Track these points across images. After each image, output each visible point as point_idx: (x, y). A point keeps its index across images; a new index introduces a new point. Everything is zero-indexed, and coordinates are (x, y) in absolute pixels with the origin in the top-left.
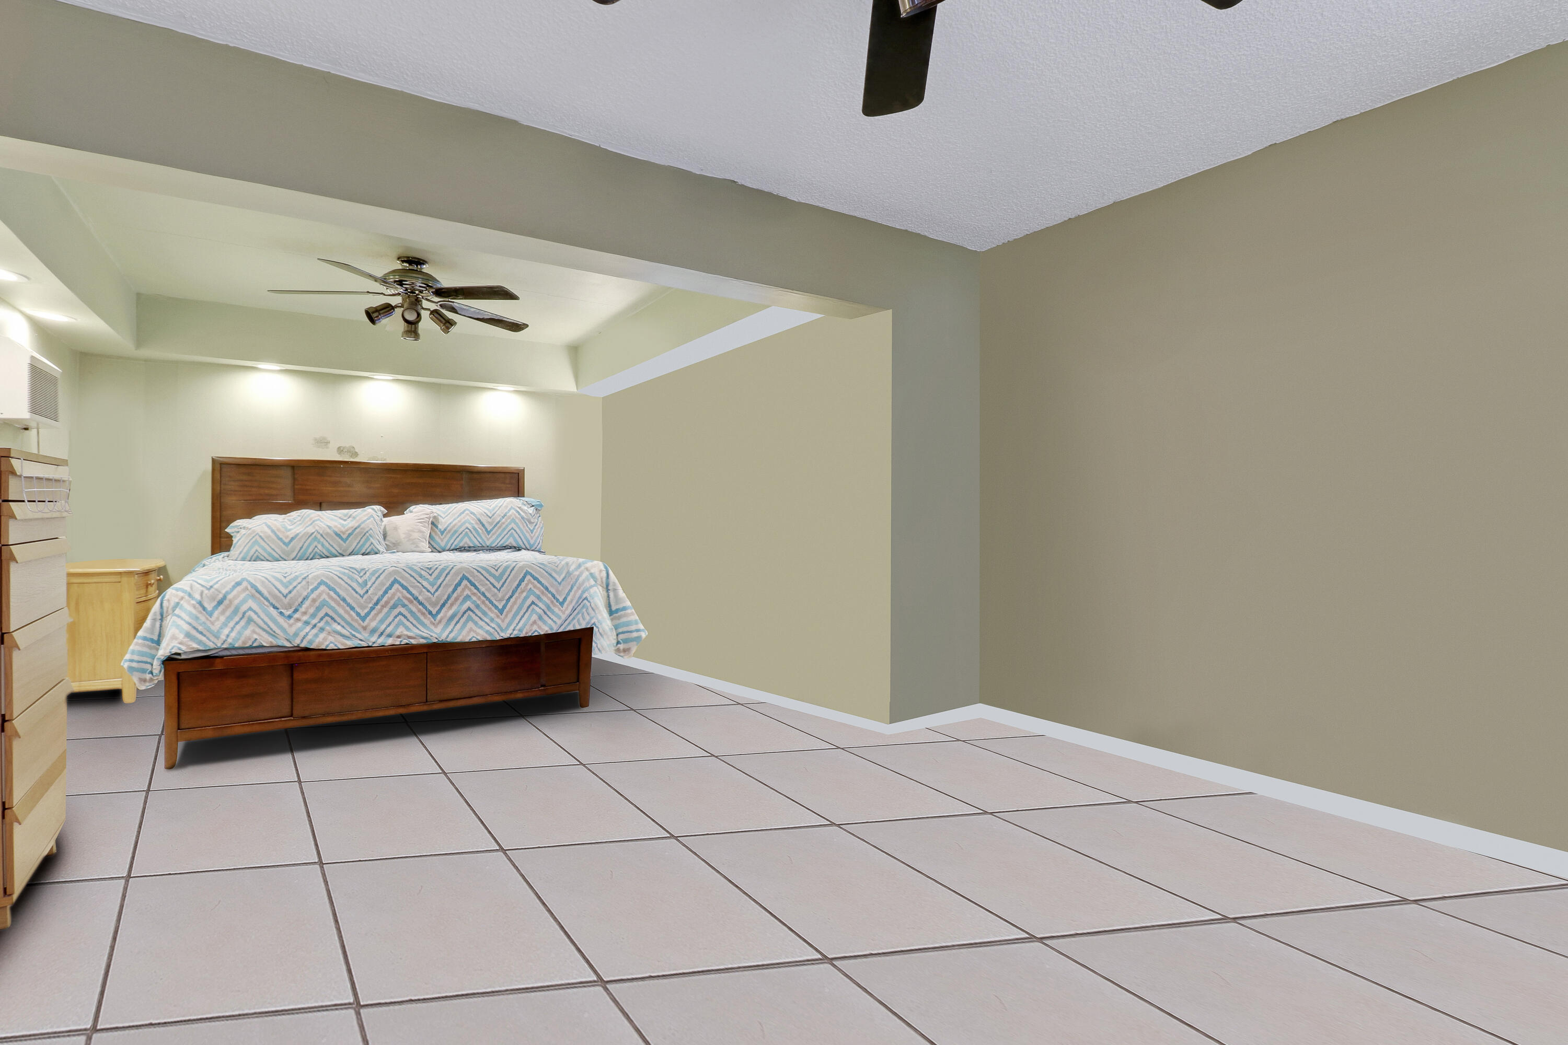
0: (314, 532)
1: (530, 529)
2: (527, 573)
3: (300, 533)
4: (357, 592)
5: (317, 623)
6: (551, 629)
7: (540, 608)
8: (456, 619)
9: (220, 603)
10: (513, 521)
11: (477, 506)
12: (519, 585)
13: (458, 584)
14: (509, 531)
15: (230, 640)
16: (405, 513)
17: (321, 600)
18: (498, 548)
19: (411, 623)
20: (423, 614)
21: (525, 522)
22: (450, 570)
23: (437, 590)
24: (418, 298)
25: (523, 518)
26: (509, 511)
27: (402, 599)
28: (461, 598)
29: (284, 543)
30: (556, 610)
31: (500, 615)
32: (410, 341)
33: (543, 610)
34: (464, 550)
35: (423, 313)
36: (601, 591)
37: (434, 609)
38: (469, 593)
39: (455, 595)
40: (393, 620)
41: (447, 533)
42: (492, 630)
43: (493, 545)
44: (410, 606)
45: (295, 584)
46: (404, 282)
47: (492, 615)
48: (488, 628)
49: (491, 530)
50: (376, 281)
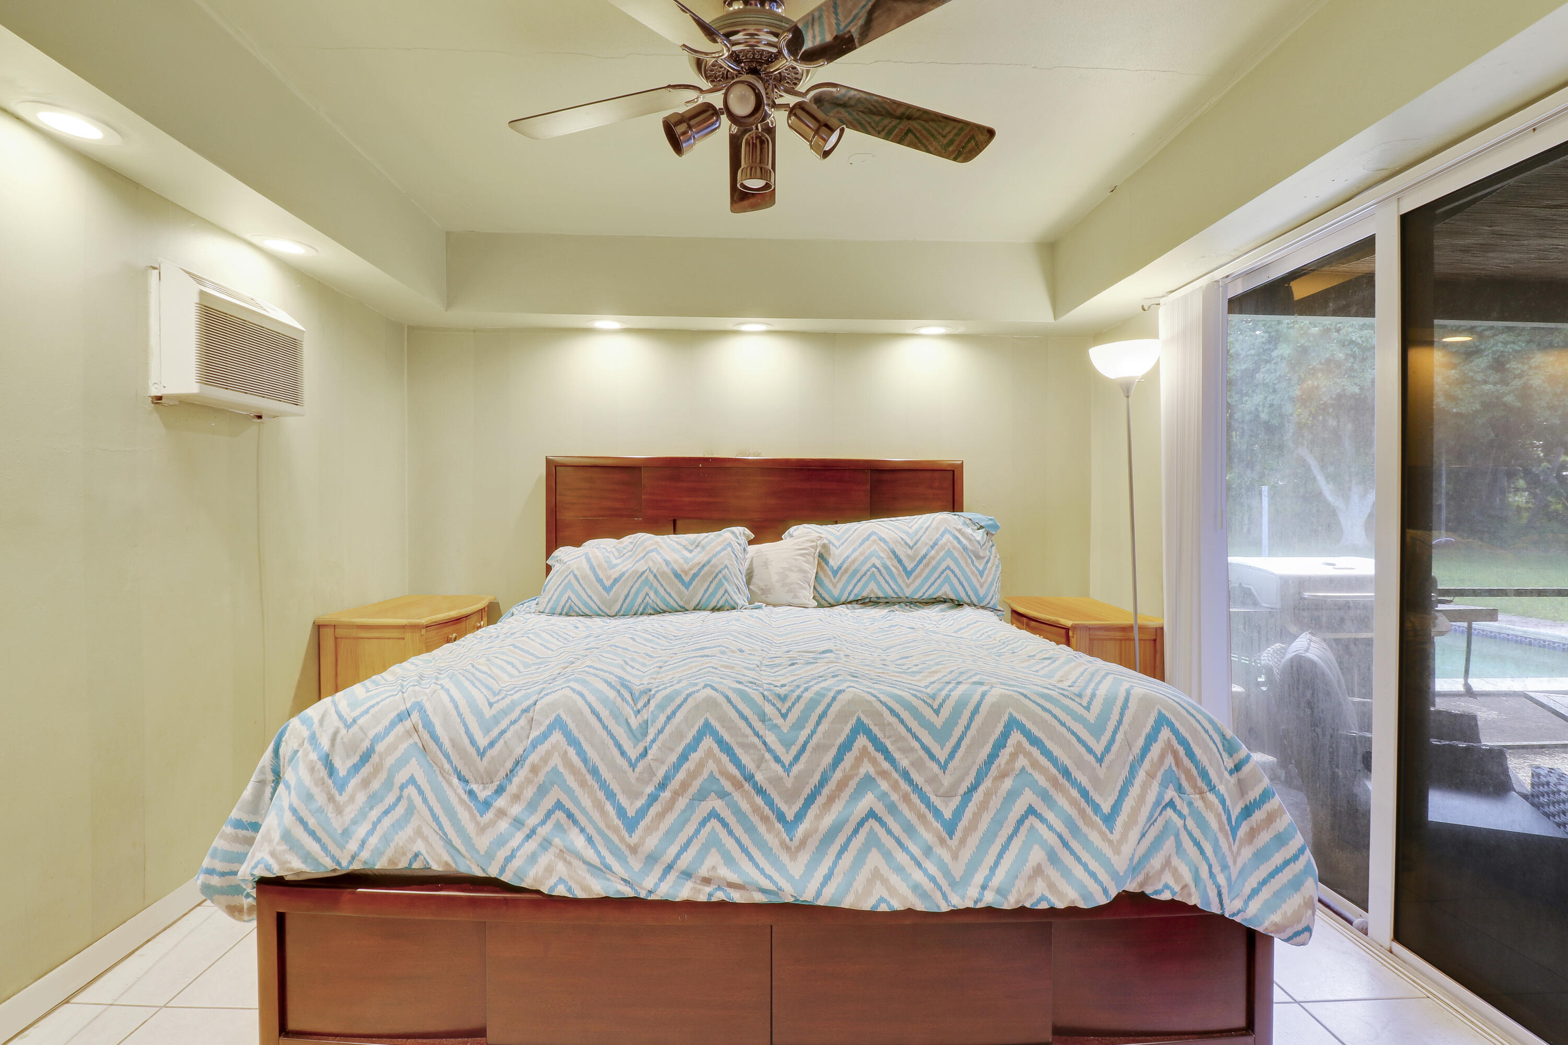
0: (646, 571)
1: (977, 569)
2: (1012, 724)
3: (627, 571)
4: (623, 753)
5: (538, 825)
6: (1086, 896)
7: (1051, 828)
8: (841, 839)
9: (366, 757)
10: (949, 553)
11: (889, 527)
12: (992, 757)
13: (846, 747)
14: (942, 573)
15: (365, 855)
16: (783, 537)
17: (548, 768)
18: (923, 601)
19: (738, 841)
20: (765, 819)
21: (970, 557)
22: (829, 706)
23: (797, 758)
25: (965, 549)
26: (942, 535)
27: (718, 776)
28: (853, 784)
29: (605, 588)
30: (1094, 837)
31: (947, 837)
33: (1060, 837)
34: (870, 602)
37: (790, 808)
38: (872, 771)
39: (838, 774)
40: (697, 831)
41: (843, 575)
42: (928, 886)
43: (917, 596)
44: (737, 796)
45: (504, 724)
47: (928, 837)
48: (918, 876)
49: (913, 570)
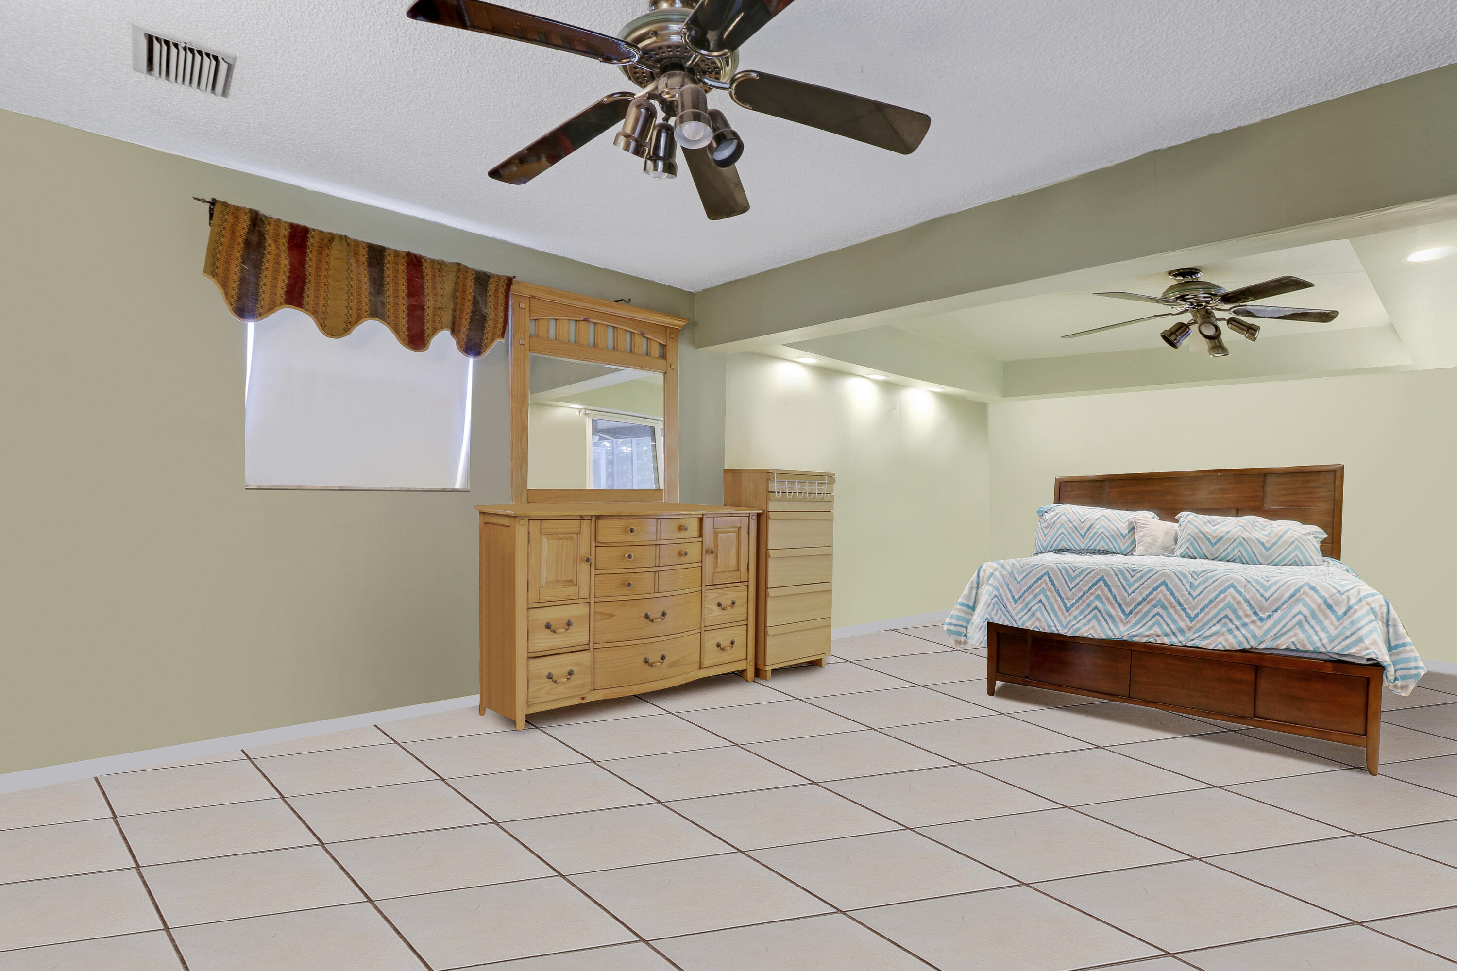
24: (1207, 309)
32: (1219, 357)
35: (1219, 324)
36: (1381, 626)
46: (1186, 297)
50: (1158, 302)
